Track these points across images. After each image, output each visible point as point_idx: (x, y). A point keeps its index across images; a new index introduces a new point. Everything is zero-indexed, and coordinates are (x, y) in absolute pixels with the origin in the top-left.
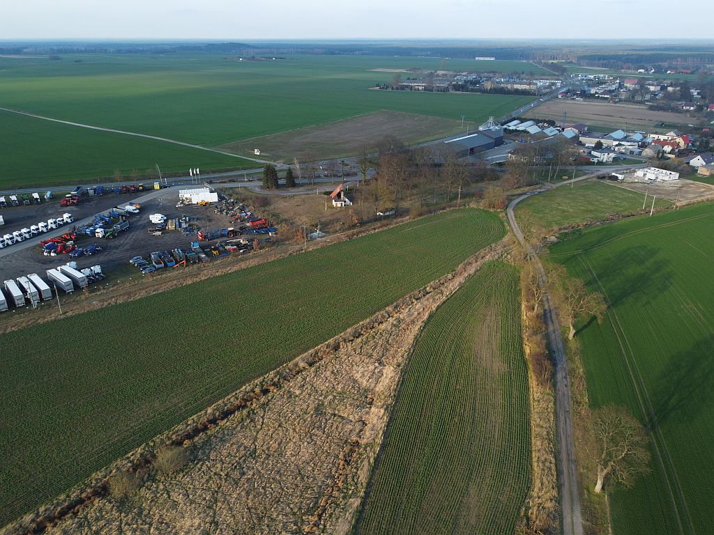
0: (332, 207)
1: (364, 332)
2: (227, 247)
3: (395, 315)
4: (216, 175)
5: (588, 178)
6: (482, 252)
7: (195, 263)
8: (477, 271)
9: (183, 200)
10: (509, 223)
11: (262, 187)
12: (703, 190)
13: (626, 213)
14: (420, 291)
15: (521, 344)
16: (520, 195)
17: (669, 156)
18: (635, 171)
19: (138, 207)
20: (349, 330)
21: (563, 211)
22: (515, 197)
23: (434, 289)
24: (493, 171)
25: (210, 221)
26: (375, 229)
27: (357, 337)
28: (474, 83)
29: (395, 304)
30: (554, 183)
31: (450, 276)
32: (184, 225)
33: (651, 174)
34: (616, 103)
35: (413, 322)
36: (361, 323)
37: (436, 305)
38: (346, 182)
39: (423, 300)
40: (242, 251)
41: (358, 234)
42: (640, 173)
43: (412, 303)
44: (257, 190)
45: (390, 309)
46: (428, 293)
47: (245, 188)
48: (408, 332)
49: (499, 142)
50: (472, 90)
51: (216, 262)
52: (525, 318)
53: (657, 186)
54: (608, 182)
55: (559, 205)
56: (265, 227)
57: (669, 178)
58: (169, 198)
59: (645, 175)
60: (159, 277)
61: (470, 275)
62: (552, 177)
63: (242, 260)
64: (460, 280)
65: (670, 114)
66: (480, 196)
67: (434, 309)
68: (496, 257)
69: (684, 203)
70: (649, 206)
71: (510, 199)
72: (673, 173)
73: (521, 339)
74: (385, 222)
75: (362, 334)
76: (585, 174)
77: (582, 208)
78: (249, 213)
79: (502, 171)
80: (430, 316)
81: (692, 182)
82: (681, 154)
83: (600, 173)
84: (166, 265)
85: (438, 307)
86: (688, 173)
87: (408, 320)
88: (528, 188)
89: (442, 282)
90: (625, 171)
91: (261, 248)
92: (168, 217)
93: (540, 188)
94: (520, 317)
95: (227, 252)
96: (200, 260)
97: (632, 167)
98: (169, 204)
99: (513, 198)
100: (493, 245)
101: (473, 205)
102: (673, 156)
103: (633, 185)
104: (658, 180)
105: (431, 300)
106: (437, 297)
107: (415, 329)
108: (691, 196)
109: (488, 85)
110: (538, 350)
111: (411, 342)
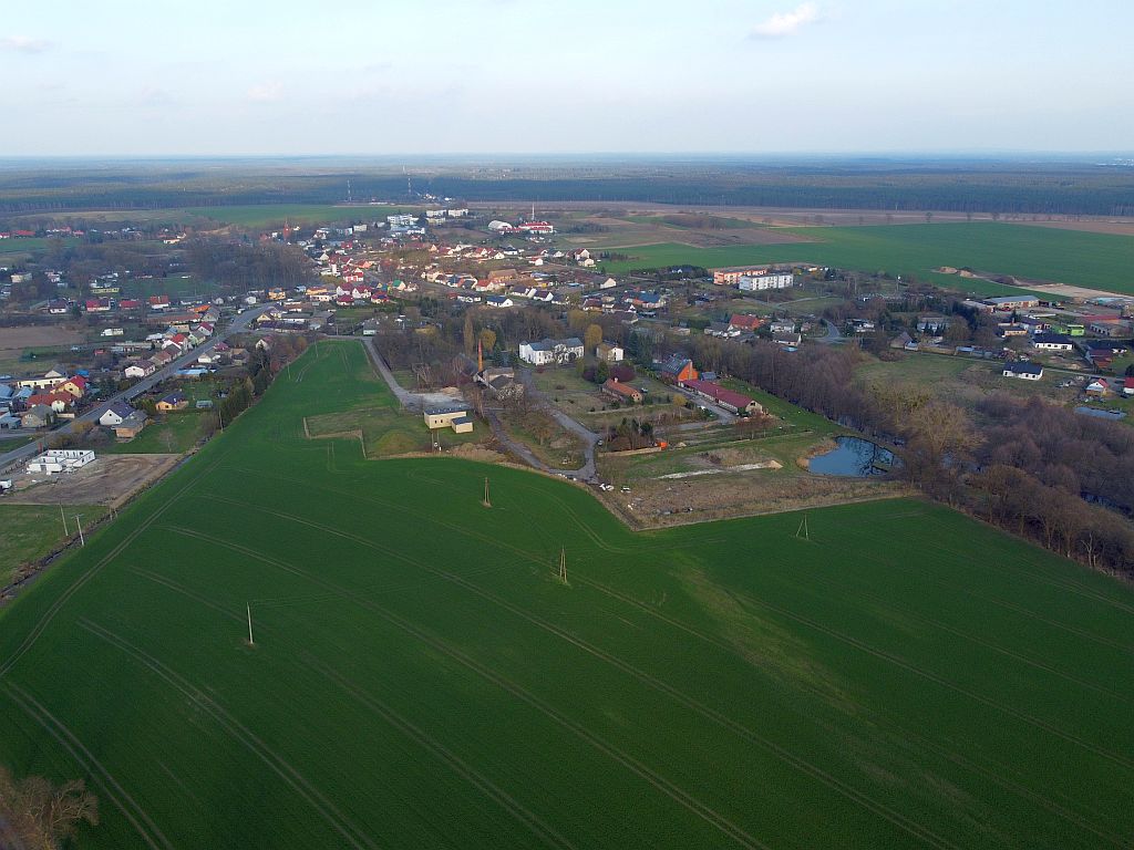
12: (136, 466)
13: (45, 555)
17: (66, 415)
18: (23, 465)
33: (53, 462)
42: (34, 467)
53: (71, 481)
57: (79, 460)
59: (43, 467)
65: (36, 329)
69: (120, 501)
70: (72, 527)
72: (85, 452)
81: (115, 457)
82: (80, 406)
86: (102, 441)
90: (8, 468)
97: (18, 455)
102: (72, 416)
103: (33, 492)
104: (67, 470)
108: (125, 484)
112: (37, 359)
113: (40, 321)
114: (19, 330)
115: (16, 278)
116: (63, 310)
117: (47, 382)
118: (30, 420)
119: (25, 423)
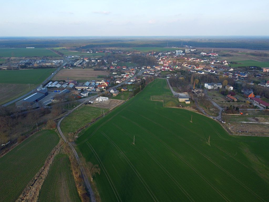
3: (25, 198)
5: (82, 105)
6: (53, 151)
8: (53, 161)
10: (59, 134)
12: (116, 102)
13: (97, 118)
14: (32, 181)
15: (77, 191)
16: (60, 118)
17: (104, 90)
18: (95, 99)
21: (77, 122)
22: (59, 120)
23: (38, 177)
24: (47, 109)
26: (3, 154)
28: (29, 64)
29: (23, 193)
30: (71, 110)
31: (43, 168)
33: (101, 99)
35: (33, 198)
37: (41, 186)
39: (35, 185)
42: (97, 99)
43: (30, 188)
45: (21, 196)
46: (36, 180)
49: (46, 94)
50: (30, 68)
52: (75, 178)
53: (103, 103)
54: (88, 105)
55: (75, 120)
57: (105, 99)
59: (99, 100)
61: (51, 165)
62: (70, 107)
64: (47, 168)
66: (45, 123)
67: (40, 188)
68: (59, 152)
69: (112, 109)
70: (103, 113)
71: (57, 121)
72: (107, 98)
73: (76, 188)
74: (7, 149)
76: (81, 103)
77: (83, 119)
79: (51, 108)
80: (40, 192)
81: (112, 99)
82: (107, 88)
83: (85, 102)
86: (110, 96)
87: (31, 198)
88: (62, 114)
89: (40, 172)
90: (93, 99)
93: (67, 113)
94: (74, 178)
97: (95, 96)
99: (58, 120)
100: (56, 147)
101: (44, 129)
102: (105, 90)
103: (96, 104)
104: (103, 101)
105: (38, 184)
106: (40, 181)
108: (113, 105)
109: (36, 65)
110: (83, 192)
112: (100, 77)
113: (102, 70)
114: (98, 71)
115: (98, 61)
116: (106, 68)
117: (101, 82)
118: (98, 90)
119: (97, 91)
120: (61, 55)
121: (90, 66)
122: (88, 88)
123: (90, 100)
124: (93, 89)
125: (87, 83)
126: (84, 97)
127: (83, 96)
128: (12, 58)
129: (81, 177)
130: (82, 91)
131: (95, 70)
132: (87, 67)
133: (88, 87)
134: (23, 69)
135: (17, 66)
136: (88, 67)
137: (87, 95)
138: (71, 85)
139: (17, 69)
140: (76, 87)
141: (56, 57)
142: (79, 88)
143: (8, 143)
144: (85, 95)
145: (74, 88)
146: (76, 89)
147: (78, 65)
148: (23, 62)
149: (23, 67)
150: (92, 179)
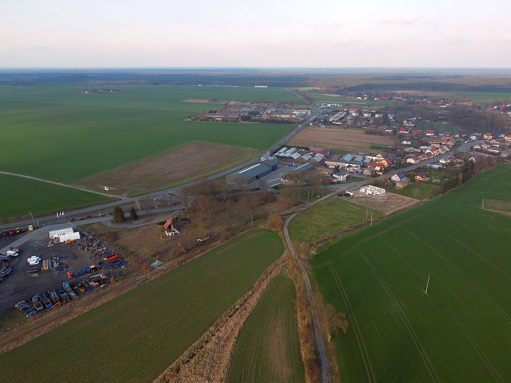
0: (165, 236)
1: (196, 352)
2: (91, 284)
3: (216, 334)
4: (76, 212)
5: (332, 196)
6: (270, 268)
7: (67, 301)
8: (268, 286)
9: (53, 240)
10: (285, 240)
11: (112, 222)
12: (400, 201)
13: (356, 225)
14: (231, 310)
15: (299, 349)
16: (291, 214)
17: (379, 173)
18: (359, 189)
19: (17, 250)
20: (186, 353)
21: (319, 227)
22: (288, 216)
23: (241, 305)
24: (272, 193)
25: (75, 258)
26: (197, 254)
27: (192, 358)
28: (255, 114)
29: (215, 324)
30: (311, 202)
31: (250, 293)
32: (56, 265)
33: (370, 190)
34: (345, 128)
35: (228, 338)
36: (194, 345)
37: (243, 321)
38: (174, 211)
39: (234, 317)
40: (102, 286)
41: (185, 260)
42: (362, 190)
43: (227, 320)
44: (109, 224)
45: (212, 329)
46: (237, 310)
47: (100, 223)
48: (226, 348)
49: (275, 168)
50: (255, 121)
51: (84, 299)
52: (300, 325)
53: (374, 199)
54: (344, 198)
55: (316, 222)
56: (117, 261)
57: (379, 192)
58: (42, 238)
59: (366, 191)
60: (40, 319)
61: (263, 290)
62: (310, 197)
63: (103, 294)
64: (257, 295)
65: (379, 137)
66: (264, 217)
67: (242, 325)
68: (279, 272)
69: (389, 213)
70: (369, 218)
71: (284, 218)
72: (382, 189)
73: (299, 345)
74: (203, 248)
75: (195, 354)
76: (330, 192)
77: (330, 223)
78: (105, 248)
79: (278, 193)
80: (240, 332)
81: (393, 194)
82: (386, 170)
83: (339, 191)
84: (45, 307)
85: (245, 322)
86: (390, 186)
87: (225, 337)
88: (295, 207)
89: (245, 298)
90: (354, 188)
91: (117, 282)
92: (42, 258)
93: (303, 207)
94: (297, 326)
95: (91, 288)
96: (71, 298)
97: (359, 183)
98: (42, 245)
99: (286, 217)
100: (276, 262)
101: (262, 227)
102: (381, 174)
103: (359, 199)
104: (374, 194)
105: (239, 317)
106: (243, 313)
107: (231, 345)
108: (393, 206)
109: (265, 117)
110: (310, 356)
111: (229, 358)
112: (375, 149)
113: (381, 134)
114: (372, 136)
115: (377, 116)
116: (390, 131)
117: (376, 158)
118: (367, 172)
119: (364, 173)
120: (309, 101)
121: (359, 124)
122: (349, 166)
123: (349, 189)
124: (359, 169)
125: (348, 157)
126: (339, 182)
127: (336, 181)
128: (232, 103)
129: (311, 327)
130: (337, 170)
131: (367, 133)
132: (351, 127)
133: (347, 165)
134: (245, 122)
135: (236, 117)
136: (354, 126)
137: (345, 179)
138: (319, 157)
139: (236, 121)
140: (326, 162)
141: (299, 104)
142: (332, 164)
143: (207, 238)
144: (341, 178)
145: (322, 163)
146: (326, 166)
147: (337, 121)
148: (245, 111)
149: (245, 118)
150: (330, 337)
